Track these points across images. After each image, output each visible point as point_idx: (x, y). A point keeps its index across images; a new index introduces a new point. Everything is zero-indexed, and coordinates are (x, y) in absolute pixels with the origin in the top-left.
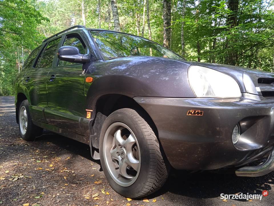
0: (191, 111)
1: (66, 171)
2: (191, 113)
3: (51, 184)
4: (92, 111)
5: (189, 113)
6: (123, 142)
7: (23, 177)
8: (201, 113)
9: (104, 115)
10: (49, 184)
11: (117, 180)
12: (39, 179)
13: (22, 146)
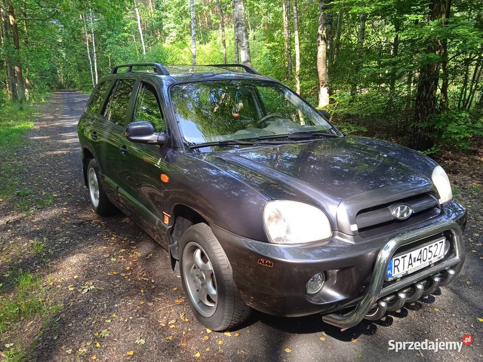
0: (262, 260)
1: (145, 279)
2: (262, 263)
3: (124, 301)
4: (170, 216)
5: (260, 261)
6: (203, 265)
7: (94, 288)
8: (271, 265)
9: (185, 220)
10: (122, 301)
11: (198, 306)
12: (112, 292)
13: (94, 226)
